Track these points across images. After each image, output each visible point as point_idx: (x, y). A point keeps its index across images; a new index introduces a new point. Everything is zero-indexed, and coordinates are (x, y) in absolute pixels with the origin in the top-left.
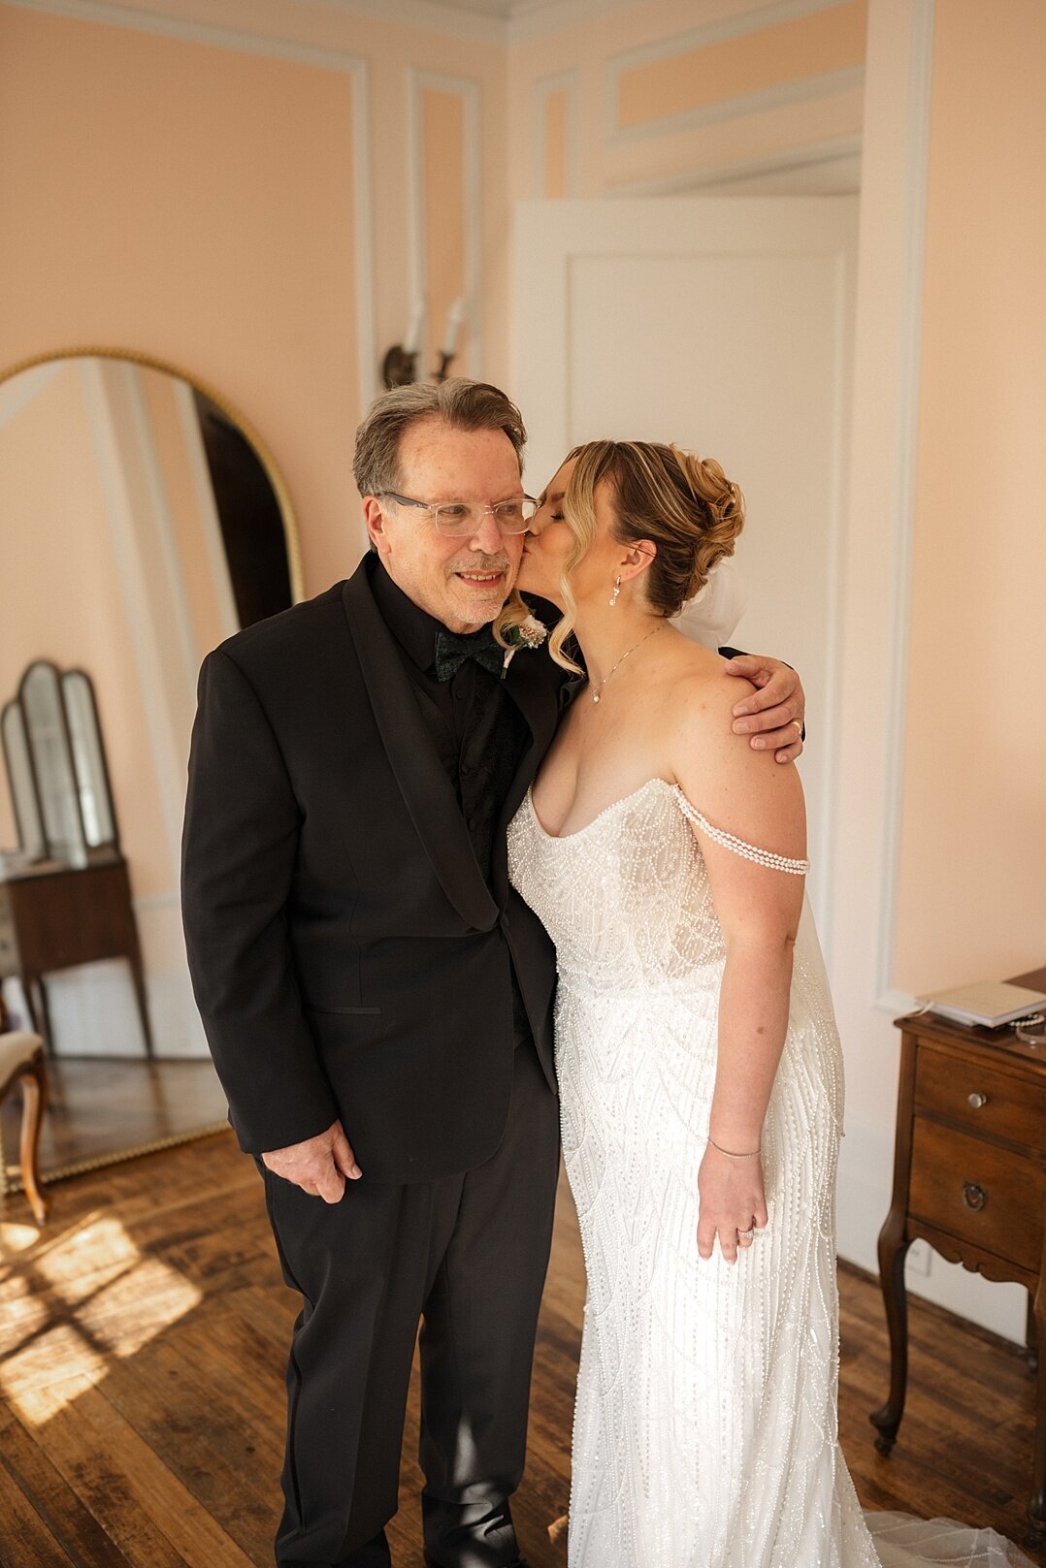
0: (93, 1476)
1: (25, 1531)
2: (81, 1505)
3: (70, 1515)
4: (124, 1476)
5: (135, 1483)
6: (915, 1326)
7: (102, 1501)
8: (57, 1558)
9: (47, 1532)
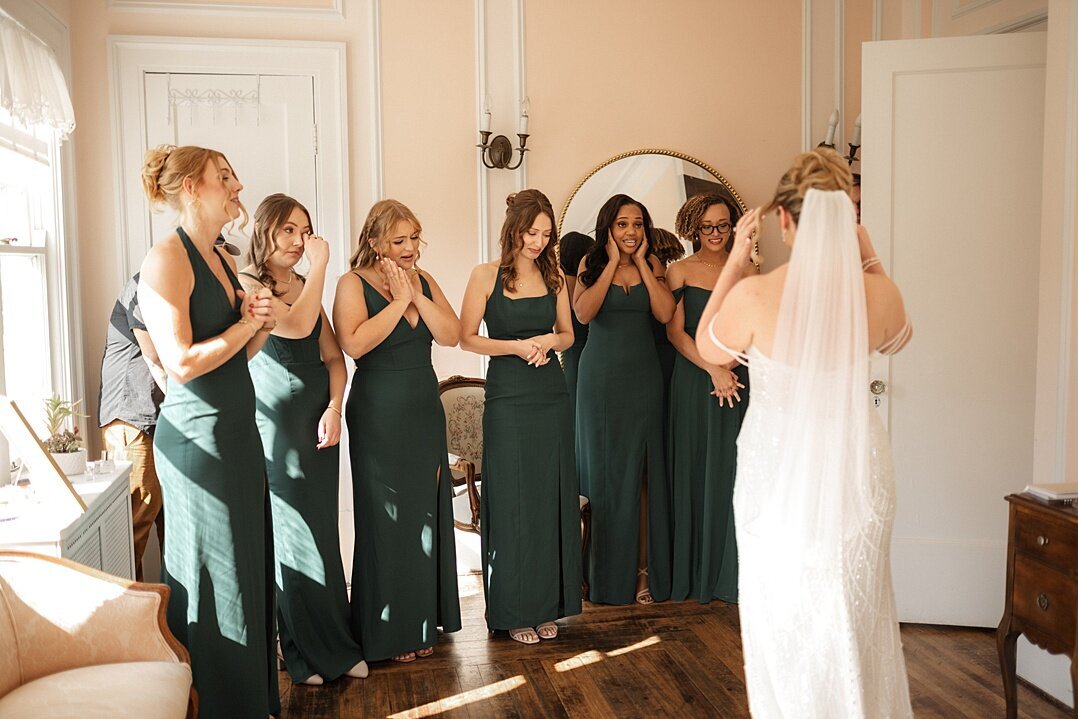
0: (568, 692)
1: (532, 703)
2: (559, 700)
3: (553, 702)
4: (581, 695)
5: (586, 698)
6: (1022, 695)
7: (569, 701)
8: (541, 715)
9: (541, 706)
